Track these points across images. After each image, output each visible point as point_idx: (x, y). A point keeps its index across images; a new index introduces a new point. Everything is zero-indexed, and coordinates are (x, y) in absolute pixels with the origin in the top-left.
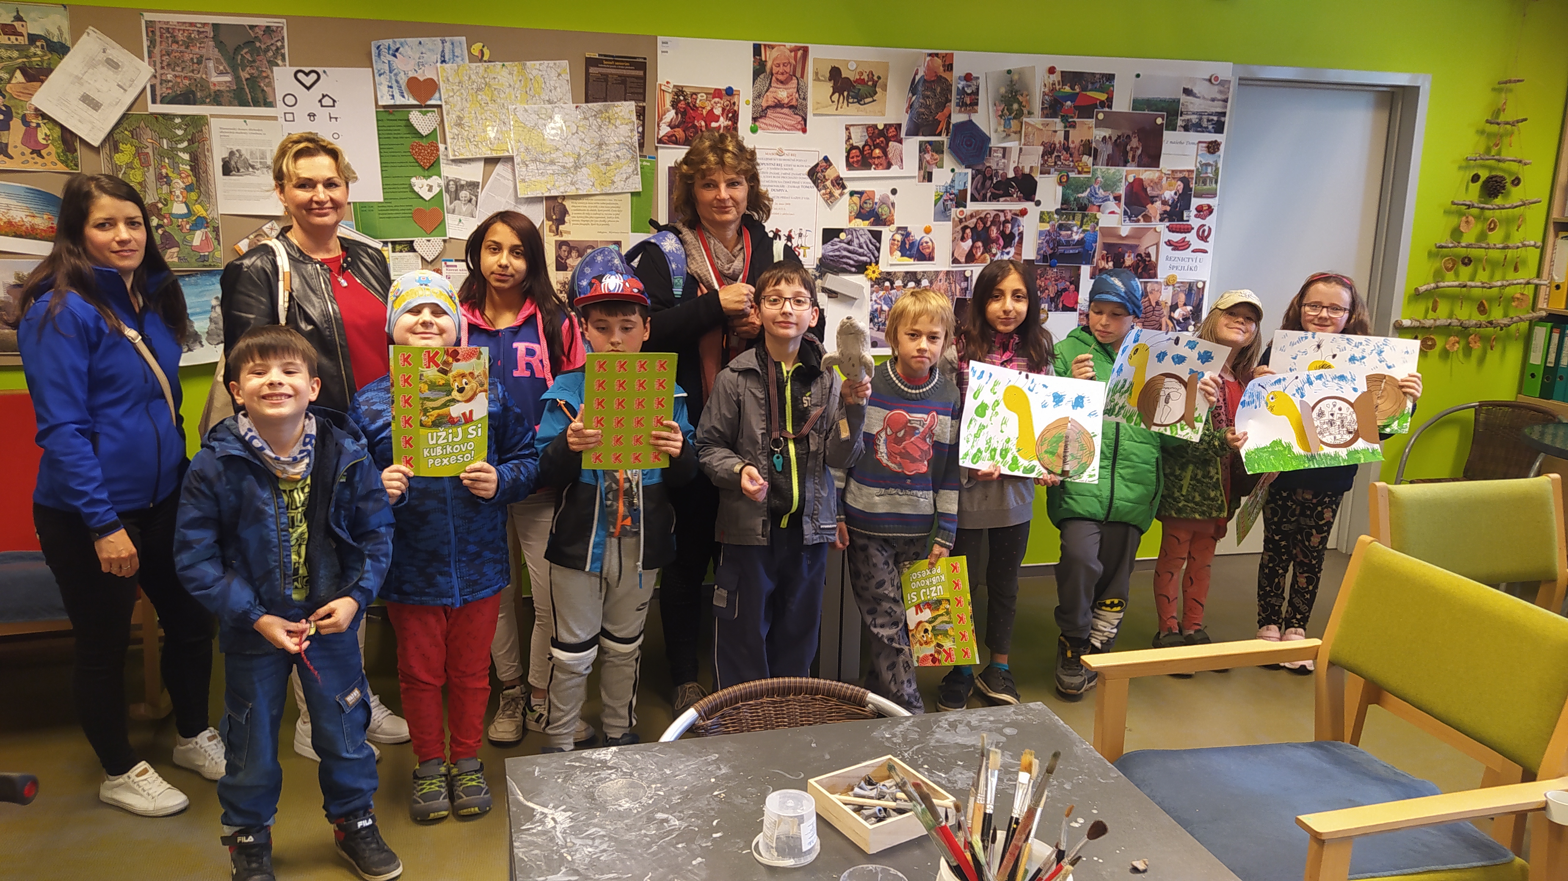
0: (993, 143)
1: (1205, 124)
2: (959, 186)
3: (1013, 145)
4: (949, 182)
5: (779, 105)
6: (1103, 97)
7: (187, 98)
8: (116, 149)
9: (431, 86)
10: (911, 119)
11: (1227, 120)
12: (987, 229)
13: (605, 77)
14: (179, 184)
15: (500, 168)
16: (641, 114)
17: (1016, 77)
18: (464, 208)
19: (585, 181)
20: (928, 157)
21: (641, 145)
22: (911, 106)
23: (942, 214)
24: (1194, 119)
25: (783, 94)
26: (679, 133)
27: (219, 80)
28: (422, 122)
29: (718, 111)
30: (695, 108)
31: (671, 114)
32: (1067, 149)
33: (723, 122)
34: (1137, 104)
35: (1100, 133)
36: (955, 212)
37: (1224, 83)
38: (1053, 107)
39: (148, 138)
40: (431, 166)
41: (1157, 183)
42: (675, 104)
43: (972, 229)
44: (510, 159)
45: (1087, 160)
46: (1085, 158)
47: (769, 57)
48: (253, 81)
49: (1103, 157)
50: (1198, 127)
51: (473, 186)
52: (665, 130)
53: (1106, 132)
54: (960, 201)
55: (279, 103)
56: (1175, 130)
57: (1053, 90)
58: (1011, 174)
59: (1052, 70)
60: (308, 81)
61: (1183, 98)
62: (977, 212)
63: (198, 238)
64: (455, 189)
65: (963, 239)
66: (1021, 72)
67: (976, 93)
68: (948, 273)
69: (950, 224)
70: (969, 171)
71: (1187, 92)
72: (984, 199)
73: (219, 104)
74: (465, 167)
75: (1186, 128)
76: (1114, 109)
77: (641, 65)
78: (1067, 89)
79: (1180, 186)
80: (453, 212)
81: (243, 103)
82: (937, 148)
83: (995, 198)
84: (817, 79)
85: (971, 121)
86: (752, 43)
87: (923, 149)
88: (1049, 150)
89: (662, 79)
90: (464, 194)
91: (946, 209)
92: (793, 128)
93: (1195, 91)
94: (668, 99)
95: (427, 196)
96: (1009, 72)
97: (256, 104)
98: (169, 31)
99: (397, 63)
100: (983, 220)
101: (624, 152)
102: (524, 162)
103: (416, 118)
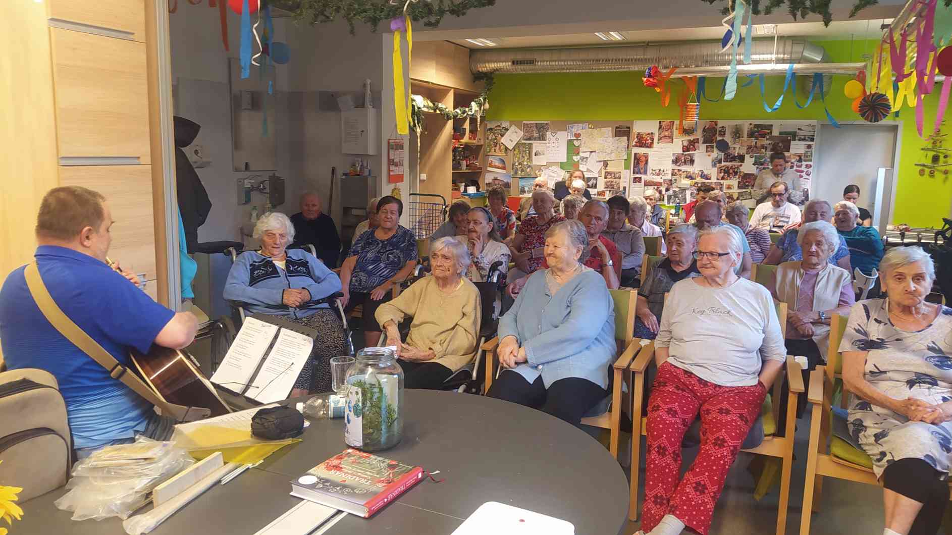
0: (730, 145)
1: (807, 139)
2: (719, 158)
3: (737, 146)
4: (716, 156)
5: (665, 136)
6: (769, 131)
7: (529, 139)
8: (515, 150)
9: (579, 135)
10: (704, 139)
11: (815, 137)
12: (728, 170)
13: (620, 131)
14: (526, 158)
15: (593, 153)
16: (628, 140)
17: (738, 127)
18: (585, 163)
19: (613, 157)
20: (709, 149)
21: (628, 147)
22: (704, 136)
23: (714, 165)
24: (803, 137)
25: (667, 134)
26: (638, 144)
27: (536, 135)
28: (576, 143)
29: (648, 138)
30: (642, 138)
31: (636, 140)
32: (756, 147)
33: (650, 141)
34: (781, 133)
35: (768, 142)
36: (718, 165)
37: (813, 126)
38: (751, 135)
39: (521, 148)
40: (578, 153)
41: (790, 157)
42: (637, 137)
43: (724, 170)
44: (595, 151)
45: (763, 150)
46: (762, 150)
47: (663, 124)
48: (542, 135)
49: (769, 149)
50: (804, 140)
51: (587, 158)
52: (634, 143)
53: (770, 142)
54: (720, 162)
55: (547, 141)
56: (795, 140)
57: (751, 130)
58: (736, 155)
59: (751, 124)
60: (554, 135)
61: (798, 131)
62: (725, 165)
63: (528, 170)
64: (583, 159)
65: (721, 173)
66: (740, 125)
67: (725, 131)
68: (715, 183)
69: (716, 169)
70: (723, 154)
71: (799, 129)
72: (727, 162)
73: (535, 140)
74: (585, 154)
75: (799, 140)
76: (773, 135)
77: (629, 128)
78: (756, 129)
79: (798, 158)
80: (581, 164)
81: (540, 140)
82: (712, 147)
83: (731, 161)
84: (676, 129)
85: (723, 140)
86: (658, 121)
87: (707, 147)
88: (749, 147)
89: (634, 131)
90: (585, 160)
91: (715, 164)
92: (670, 142)
93: (802, 128)
94: (636, 136)
95: (576, 160)
96: (736, 125)
97: (543, 140)
98: (527, 125)
99: (573, 130)
100: (728, 167)
101: (624, 150)
102: (599, 153)
103: (575, 143)
